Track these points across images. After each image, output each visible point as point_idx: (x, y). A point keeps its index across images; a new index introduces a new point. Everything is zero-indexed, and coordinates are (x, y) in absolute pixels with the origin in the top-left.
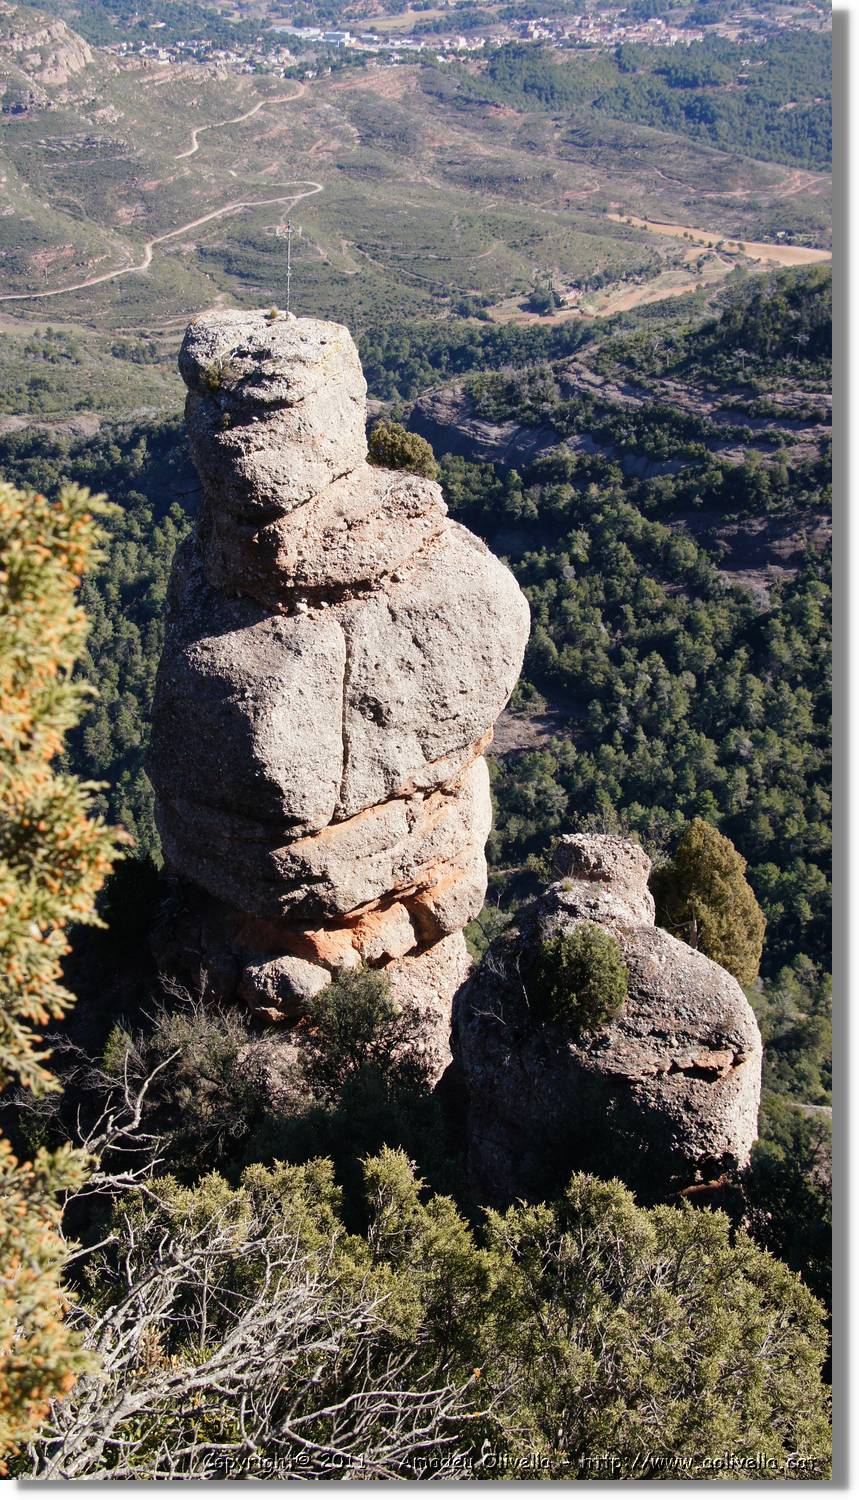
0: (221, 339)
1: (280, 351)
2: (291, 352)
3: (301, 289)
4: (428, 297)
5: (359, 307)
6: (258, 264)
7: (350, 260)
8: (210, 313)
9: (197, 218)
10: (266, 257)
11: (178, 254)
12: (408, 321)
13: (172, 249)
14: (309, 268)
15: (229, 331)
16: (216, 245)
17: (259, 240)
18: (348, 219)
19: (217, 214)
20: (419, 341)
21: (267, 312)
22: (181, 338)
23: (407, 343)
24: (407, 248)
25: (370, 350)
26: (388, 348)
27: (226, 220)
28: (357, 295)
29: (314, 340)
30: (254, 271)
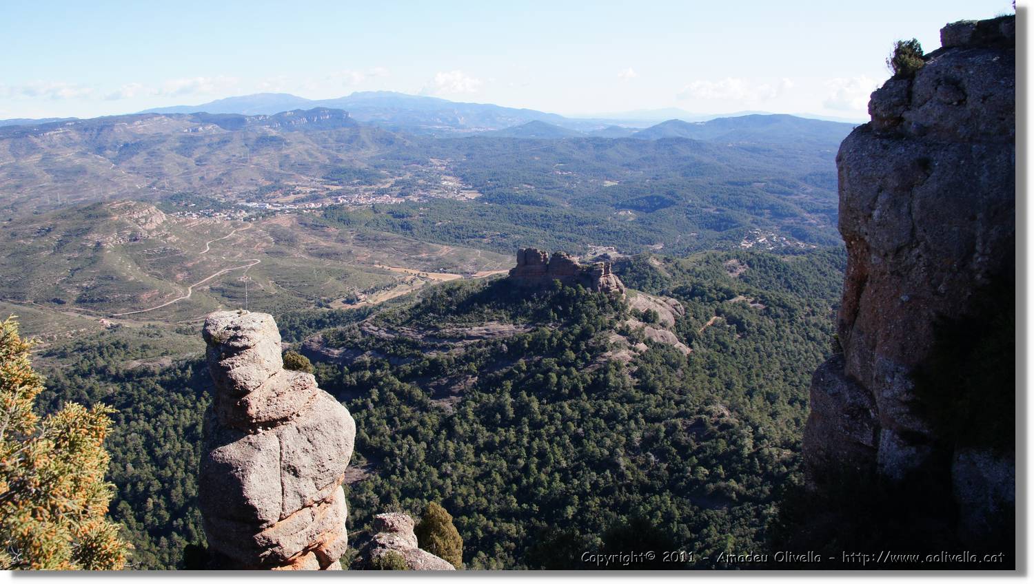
0: (219, 324)
1: (244, 326)
2: (249, 326)
3: (253, 301)
4: (305, 300)
5: (278, 307)
6: (235, 293)
7: (273, 288)
8: (216, 313)
9: (210, 276)
10: (238, 289)
11: (202, 290)
12: (298, 310)
13: (200, 289)
14: (256, 292)
15: (223, 320)
16: (218, 286)
17: (235, 283)
18: (271, 272)
19: (218, 274)
20: (303, 318)
21: (238, 311)
22: (203, 324)
23: (298, 319)
24: (295, 282)
25: (283, 323)
26: (290, 322)
27: (221, 276)
28: (276, 302)
29: (258, 321)
30: (233, 295)
